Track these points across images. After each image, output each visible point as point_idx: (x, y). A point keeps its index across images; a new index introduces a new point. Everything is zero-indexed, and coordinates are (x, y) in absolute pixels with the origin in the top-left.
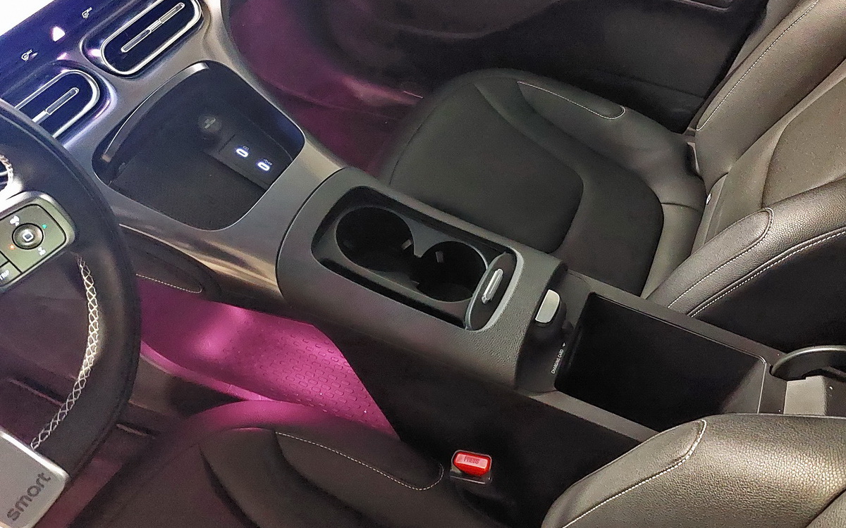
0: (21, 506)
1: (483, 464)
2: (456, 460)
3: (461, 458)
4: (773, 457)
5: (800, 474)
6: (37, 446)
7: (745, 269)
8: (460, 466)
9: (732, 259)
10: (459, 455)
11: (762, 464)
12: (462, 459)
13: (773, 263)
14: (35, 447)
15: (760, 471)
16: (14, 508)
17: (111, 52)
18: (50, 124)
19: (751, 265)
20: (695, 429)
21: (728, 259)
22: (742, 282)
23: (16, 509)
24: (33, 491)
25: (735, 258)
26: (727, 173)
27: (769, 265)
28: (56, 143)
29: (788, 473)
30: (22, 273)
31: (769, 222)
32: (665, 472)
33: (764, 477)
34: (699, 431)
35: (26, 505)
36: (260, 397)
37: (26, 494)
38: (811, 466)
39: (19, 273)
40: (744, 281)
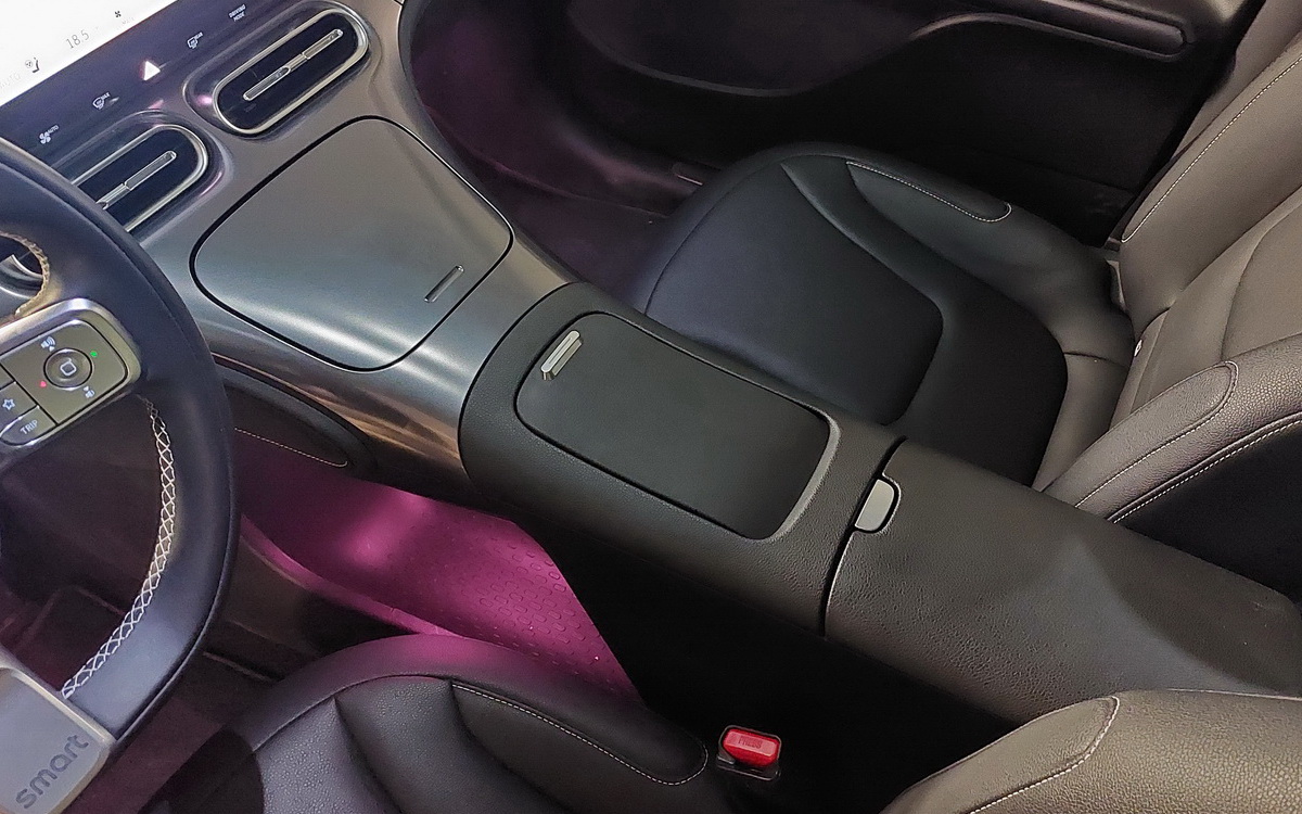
0: (39, 785)
1: (768, 748)
2: (727, 739)
3: (733, 738)
4: (1226, 764)
5: (1271, 793)
6: (71, 692)
7: (1191, 458)
8: (732, 752)
9: (1170, 441)
10: (731, 733)
11: (1207, 774)
12: (737, 740)
13: (1235, 448)
14: (68, 695)
15: (1205, 785)
16: (29, 788)
17: (227, 99)
18: (123, 210)
19: (1200, 450)
20: (1101, 710)
21: (1164, 441)
22: (1185, 477)
23: (31, 791)
24: (60, 763)
25: (1175, 439)
26: (1168, 309)
27: (1230, 451)
28: (128, 240)
29: (1250, 791)
30: (57, 425)
31: (1231, 383)
32: (1050, 779)
33: (1211, 794)
34: (1108, 715)
35: (47, 784)
36: (437, 630)
37: (48, 767)
38: (1289, 781)
39: (54, 424)
40: (1189, 475)
